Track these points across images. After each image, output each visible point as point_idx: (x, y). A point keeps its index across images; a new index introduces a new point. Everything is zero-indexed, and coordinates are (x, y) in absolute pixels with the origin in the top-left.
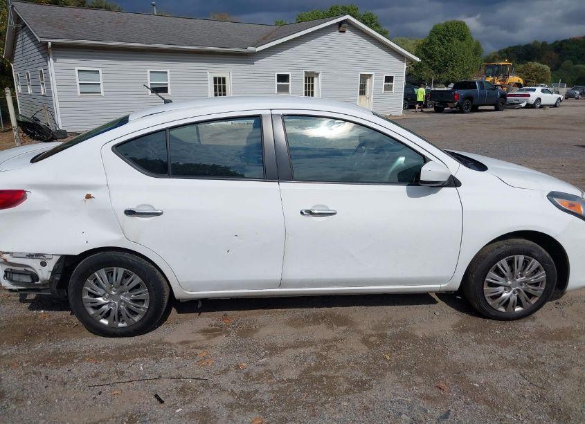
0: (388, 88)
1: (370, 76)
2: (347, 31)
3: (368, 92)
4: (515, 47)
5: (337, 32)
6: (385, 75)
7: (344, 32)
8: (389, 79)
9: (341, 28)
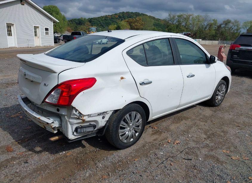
0: (47, 33)
1: (38, 27)
2: (25, 5)
3: (38, 35)
4: (75, 19)
5: (20, 5)
6: (45, 27)
7: (23, 5)
8: (47, 29)
9: (22, 3)
